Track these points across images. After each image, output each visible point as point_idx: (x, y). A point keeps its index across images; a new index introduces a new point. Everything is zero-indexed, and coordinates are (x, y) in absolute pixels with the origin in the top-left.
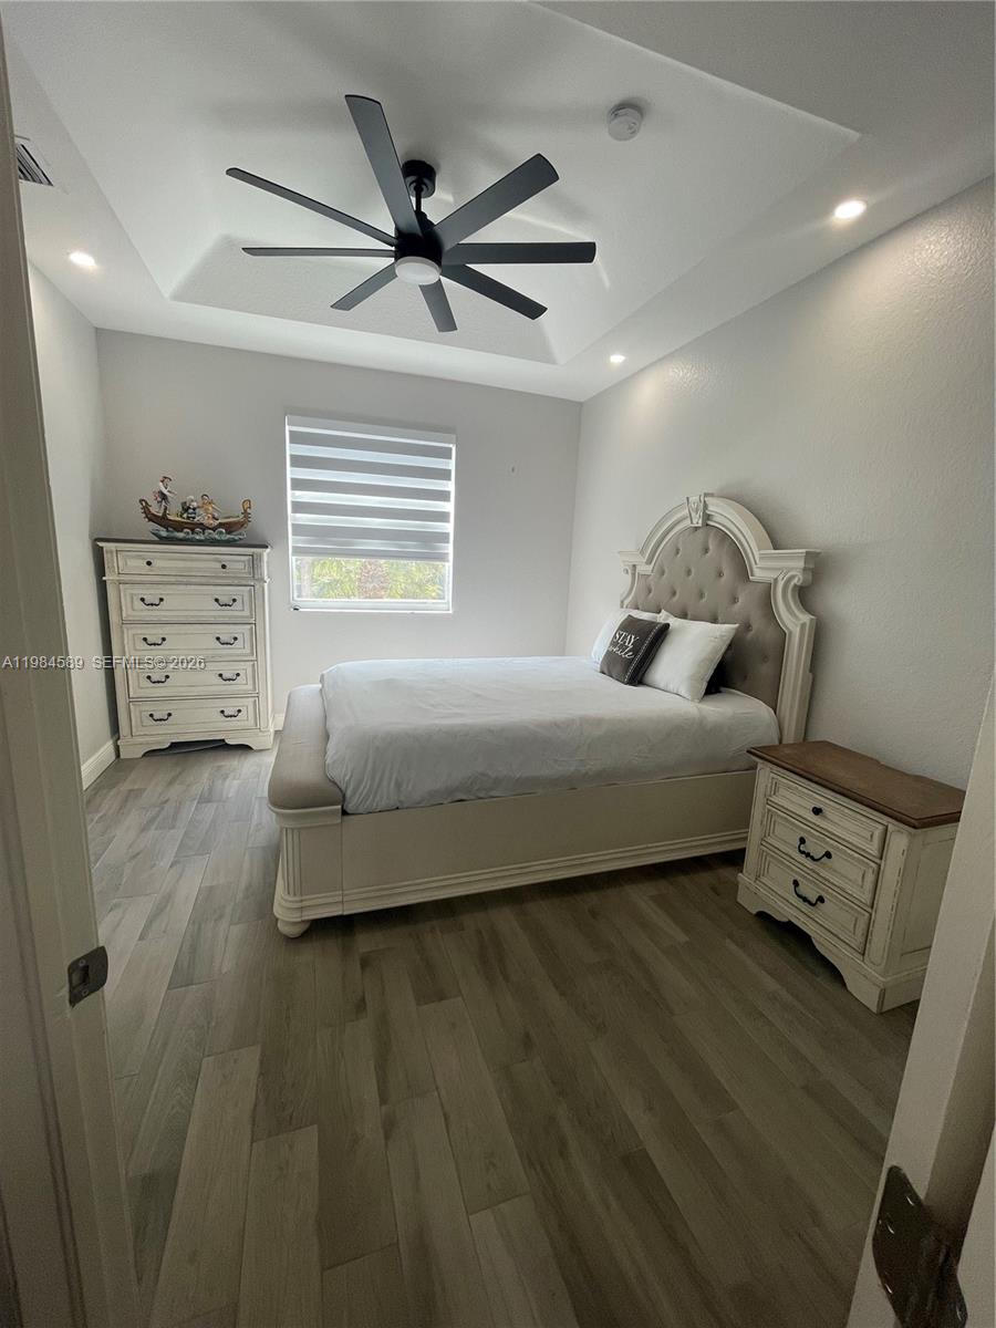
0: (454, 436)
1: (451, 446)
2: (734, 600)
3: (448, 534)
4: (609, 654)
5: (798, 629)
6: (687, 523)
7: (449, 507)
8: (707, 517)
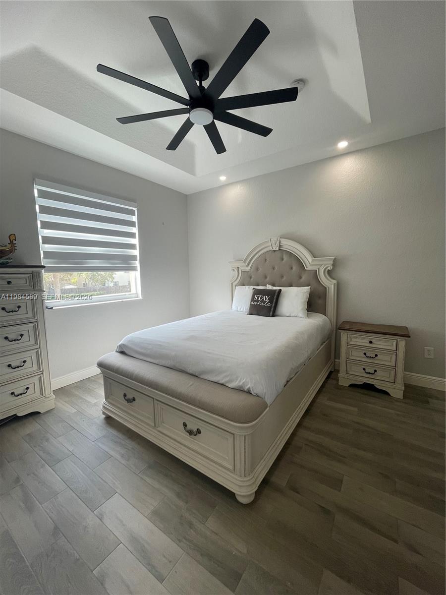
0: (136, 204)
1: (133, 209)
2: (300, 277)
3: (136, 256)
4: (252, 306)
5: (333, 286)
6: (270, 248)
7: (135, 241)
8: (280, 246)
